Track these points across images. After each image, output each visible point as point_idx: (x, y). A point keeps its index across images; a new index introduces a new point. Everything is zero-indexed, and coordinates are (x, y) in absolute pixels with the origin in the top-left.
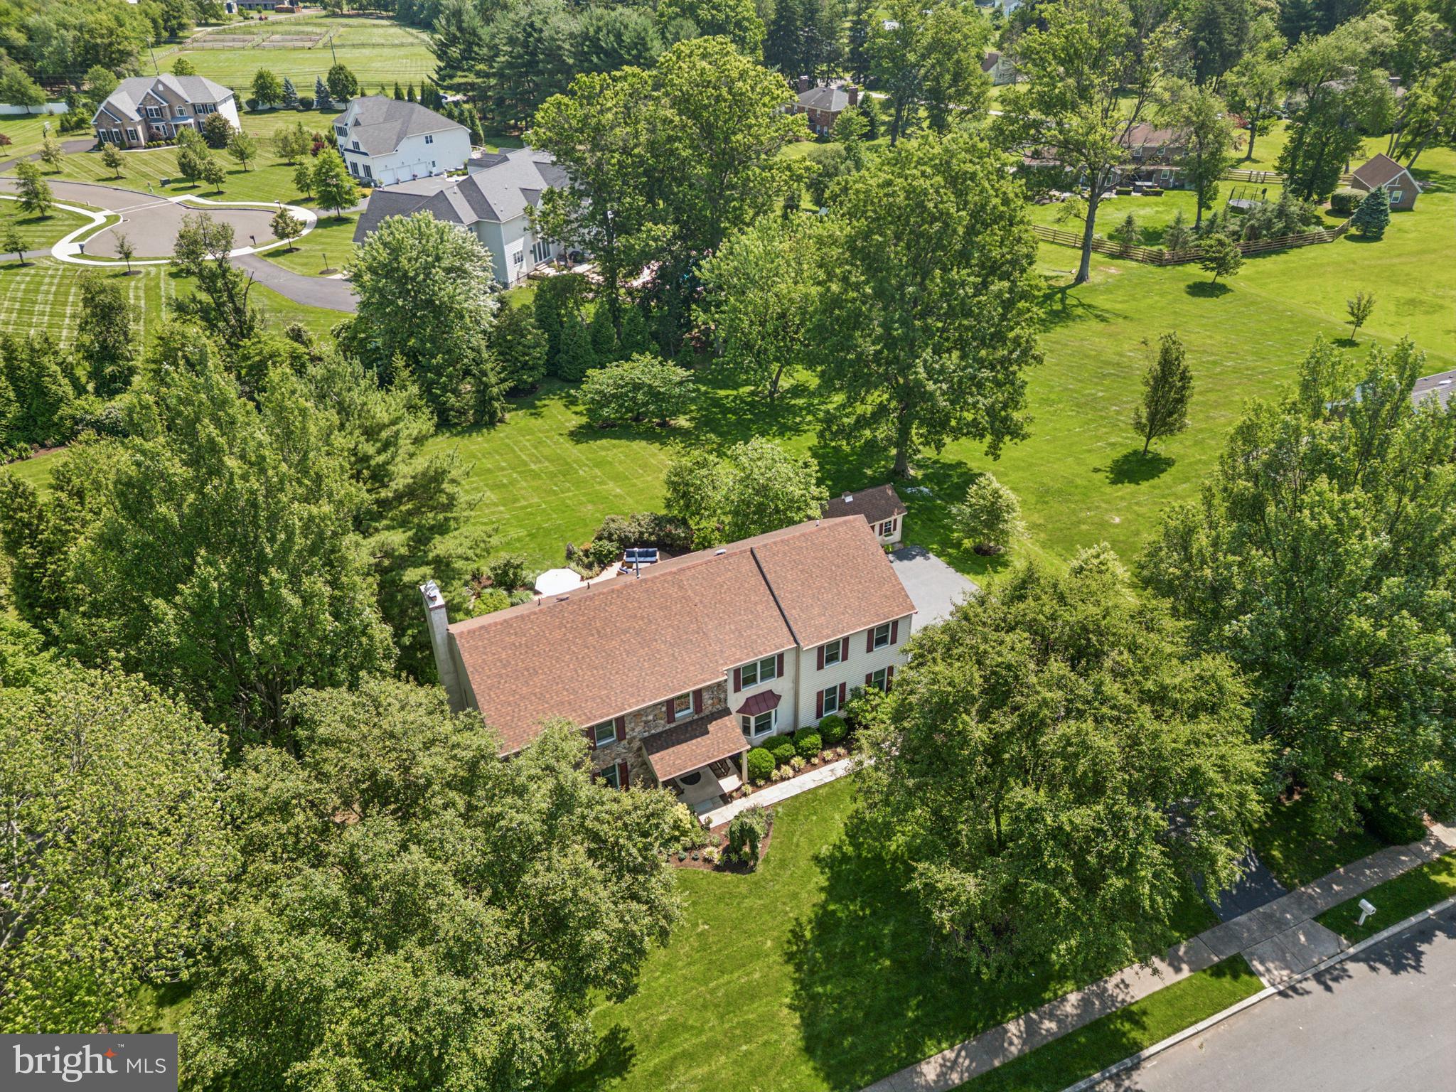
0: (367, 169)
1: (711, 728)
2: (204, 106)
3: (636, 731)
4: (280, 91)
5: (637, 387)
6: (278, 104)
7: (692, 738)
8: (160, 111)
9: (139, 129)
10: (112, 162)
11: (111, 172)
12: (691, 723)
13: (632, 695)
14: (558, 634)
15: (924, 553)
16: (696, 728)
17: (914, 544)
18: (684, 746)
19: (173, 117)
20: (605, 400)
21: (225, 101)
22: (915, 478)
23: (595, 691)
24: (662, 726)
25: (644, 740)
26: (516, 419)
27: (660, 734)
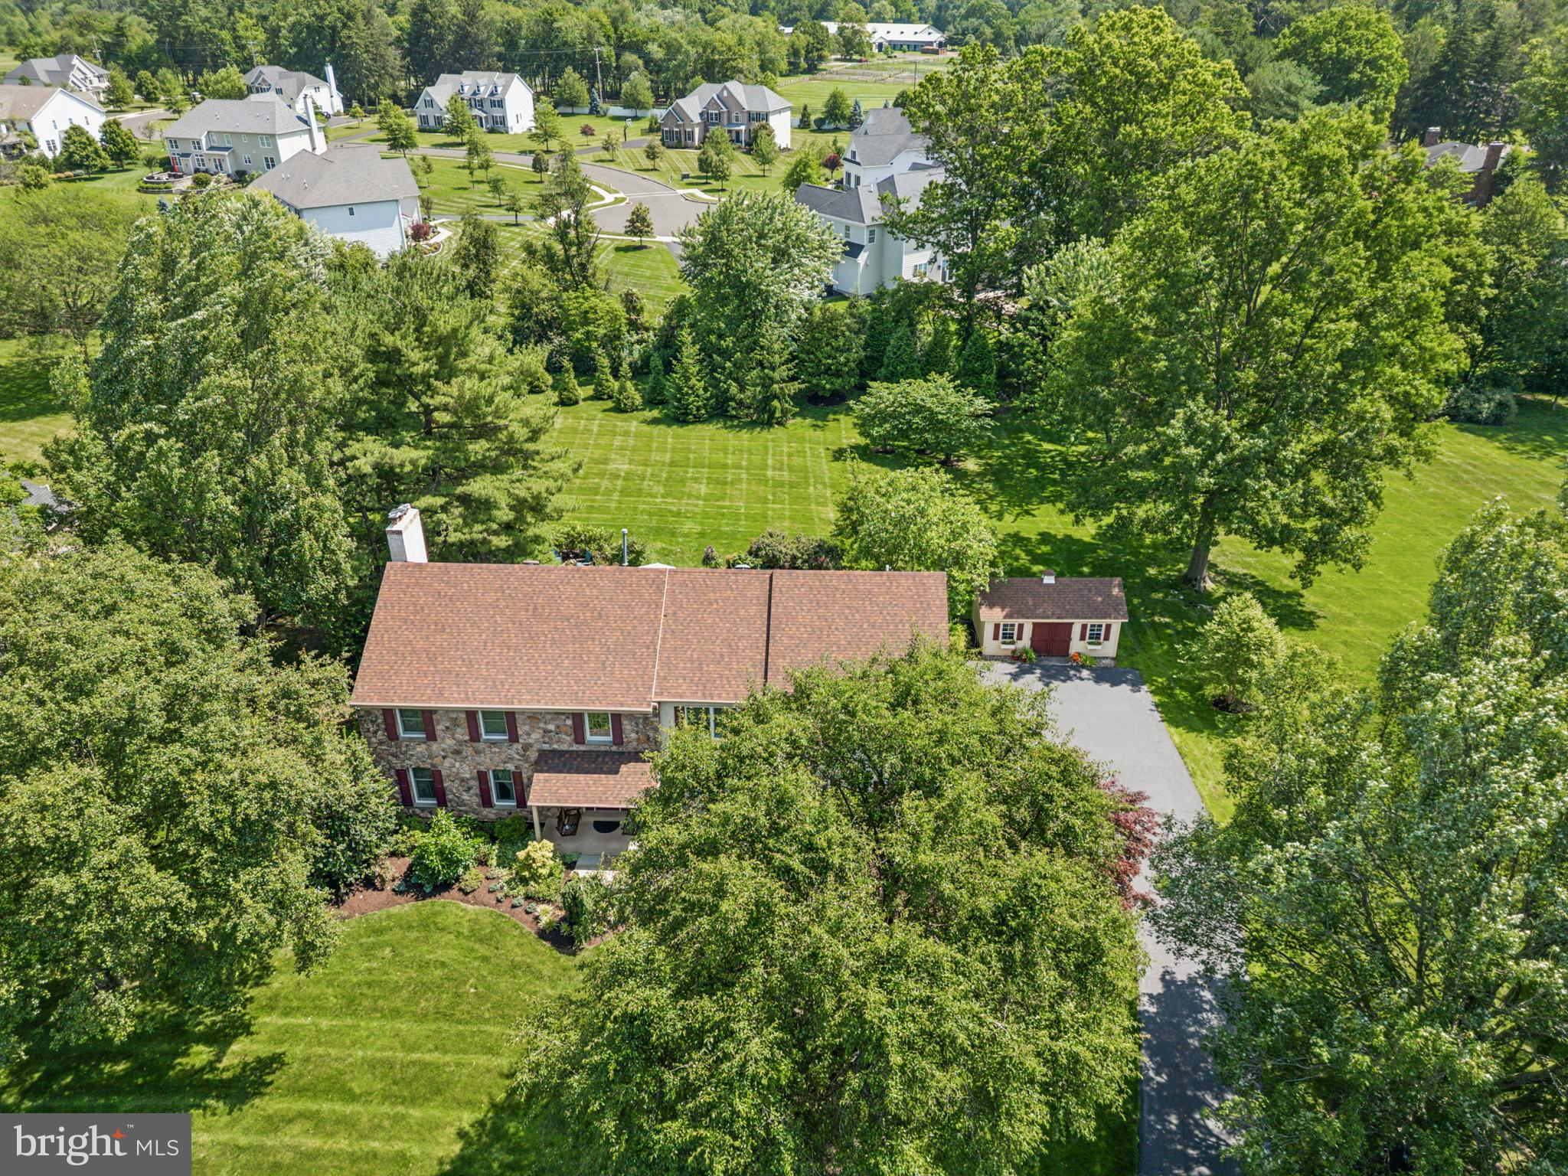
0: (858, 179)
1: (624, 768)
2: (758, 114)
3: (532, 737)
4: (848, 112)
5: (918, 409)
6: (843, 124)
7: (595, 772)
8: (719, 116)
9: (697, 131)
10: (651, 154)
11: (648, 164)
12: (606, 753)
13: (529, 691)
14: (491, 597)
15: (1136, 685)
16: (606, 762)
17: (1134, 668)
18: (581, 777)
19: (730, 123)
20: (881, 417)
21: (780, 111)
22: (1210, 594)
23: (493, 672)
24: (566, 743)
25: (542, 753)
26: (799, 426)
27: (562, 753)
